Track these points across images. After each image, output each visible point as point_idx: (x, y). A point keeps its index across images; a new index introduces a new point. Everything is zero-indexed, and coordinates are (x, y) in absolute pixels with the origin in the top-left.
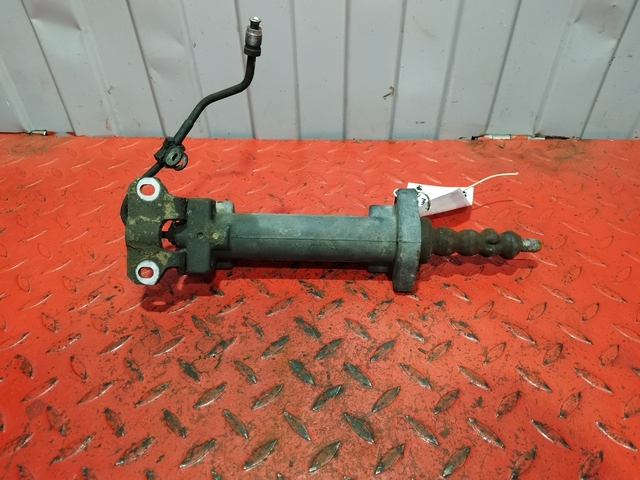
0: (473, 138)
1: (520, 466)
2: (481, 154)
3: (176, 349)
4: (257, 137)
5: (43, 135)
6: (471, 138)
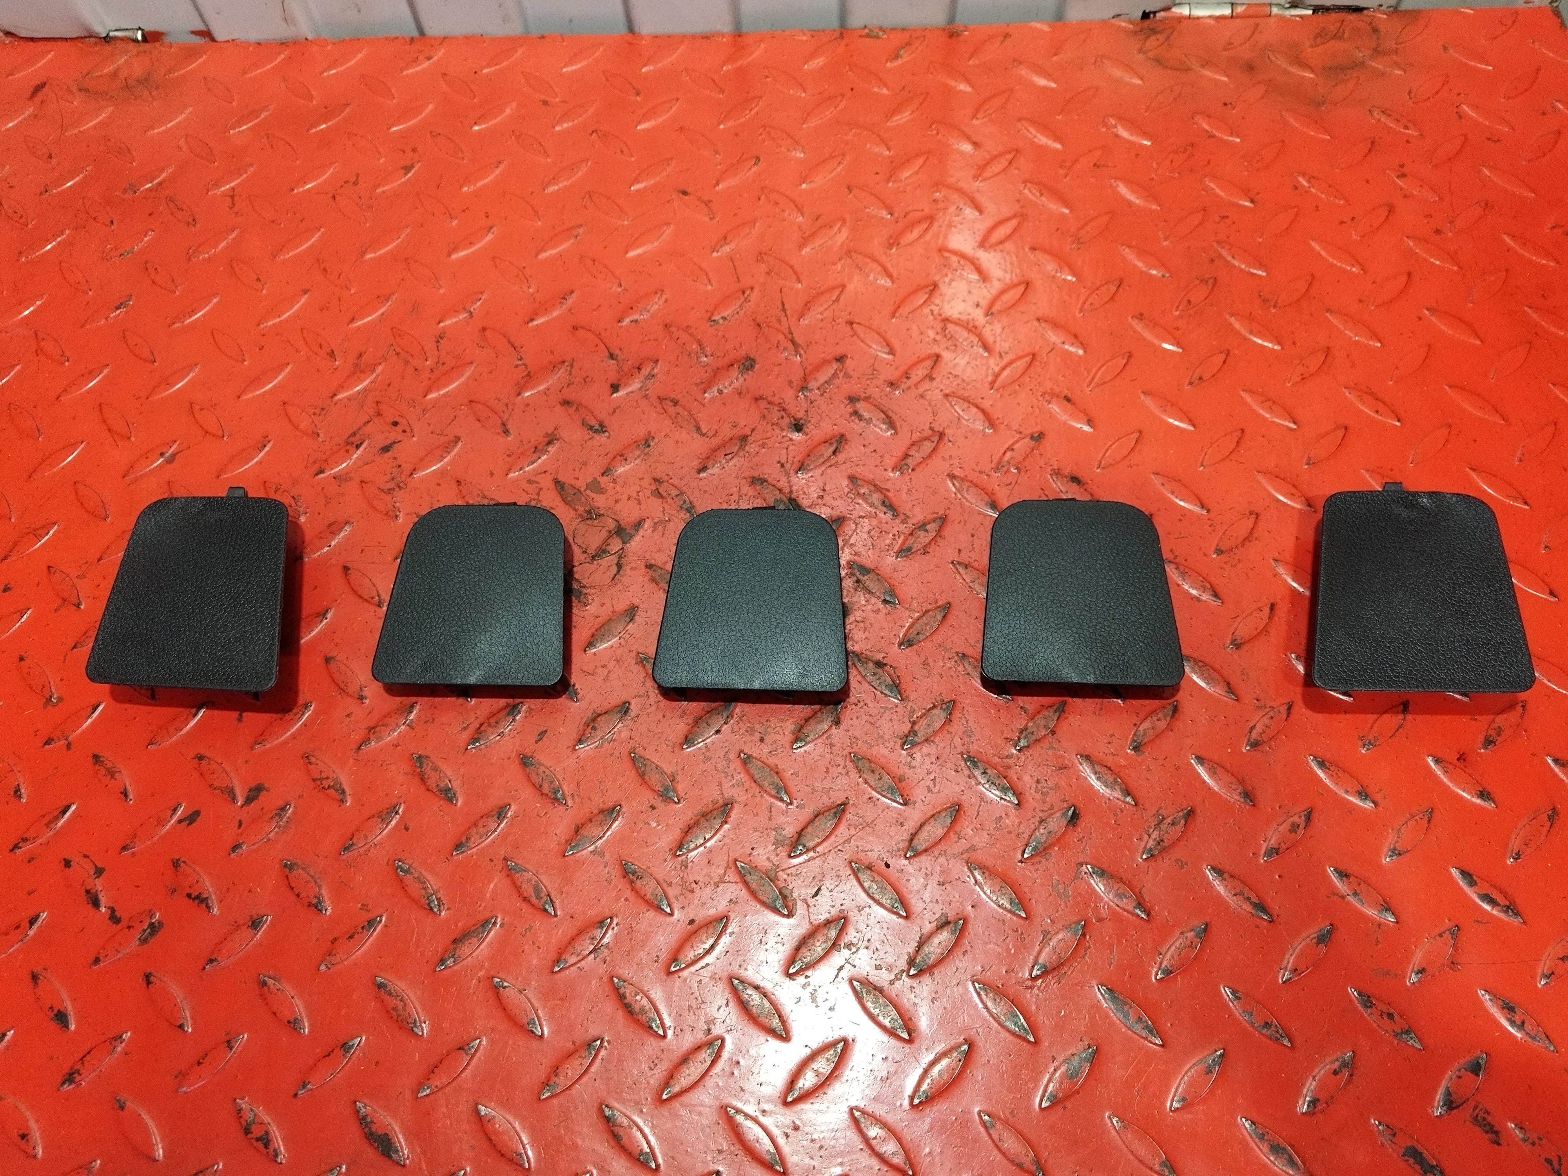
0: (1145, 15)
2: (1158, 61)
4: (636, 29)
5: (137, 41)
6: (1140, 15)
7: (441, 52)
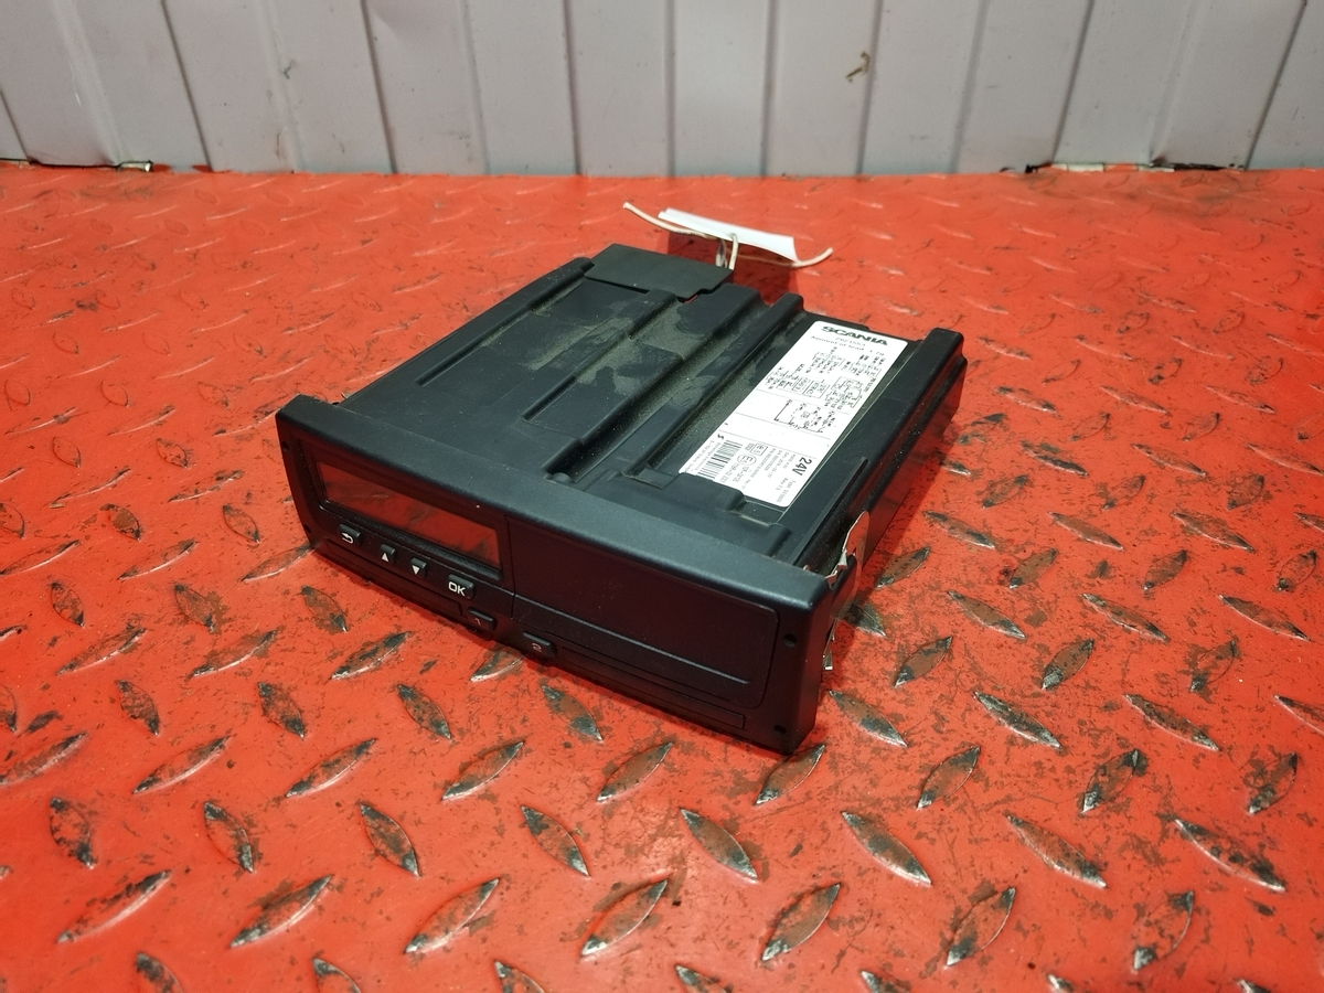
0: (1029, 169)
1: (1206, 668)
2: (1047, 193)
4: (584, 171)
5: (143, 170)
6: (1023, 169)
7: (411, 182)
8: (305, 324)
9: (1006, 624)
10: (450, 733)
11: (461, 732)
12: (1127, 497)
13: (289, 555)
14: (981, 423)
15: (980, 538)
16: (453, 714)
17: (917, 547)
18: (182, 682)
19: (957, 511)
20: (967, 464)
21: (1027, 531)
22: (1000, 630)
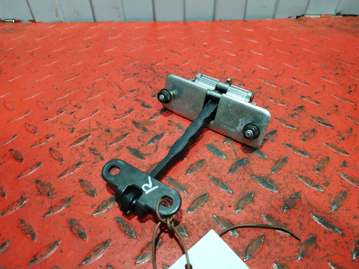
2: (304, 25)
3: (124, 141)
4: (156, 20)
5: (12, 22)
6: (296, 17)
7: (100, 25)
8: (71, 78)
9: (317, 186)
10: (136, 236)
11: (140, 236)
12: (348, 136)
13: (74, 167)
14: (297, 109)
15: (303, 153)
16: (136, 229)
17: (283, 157)
18: (41, 218)
19: (294, 143)
20: (294, 125)
21: (318, 150)
22: (315, 189)
